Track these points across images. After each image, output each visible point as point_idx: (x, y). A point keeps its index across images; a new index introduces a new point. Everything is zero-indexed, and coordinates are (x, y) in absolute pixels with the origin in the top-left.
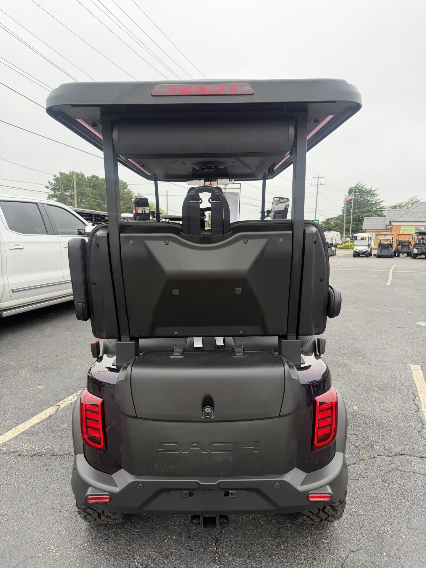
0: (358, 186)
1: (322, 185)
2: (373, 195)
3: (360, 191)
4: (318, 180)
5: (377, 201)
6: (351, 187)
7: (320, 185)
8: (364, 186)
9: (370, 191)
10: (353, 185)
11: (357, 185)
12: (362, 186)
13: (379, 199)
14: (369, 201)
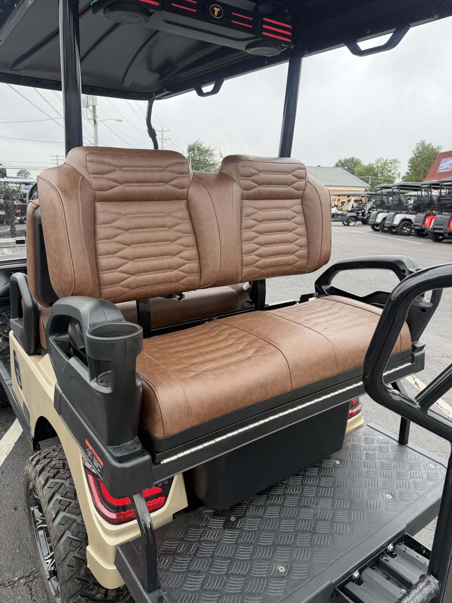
0: (196, 144)
1: (166, 139)
2: (211, 154)
3: (199, 149)
4: (162, 133)
5: (215, 162)
6: (190, 144)
7: (165, 139)
8: (201, 144)
9: (207, 150)
10: (192, 143)
11: (196, 142)
12: (200, 144)
13: (217, 160)
14: (207, 160)
